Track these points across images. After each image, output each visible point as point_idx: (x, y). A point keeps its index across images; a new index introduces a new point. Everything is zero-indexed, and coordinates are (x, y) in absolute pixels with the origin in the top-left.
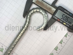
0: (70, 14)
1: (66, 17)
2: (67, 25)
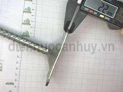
2: (106, 18)
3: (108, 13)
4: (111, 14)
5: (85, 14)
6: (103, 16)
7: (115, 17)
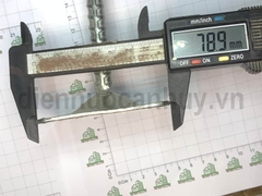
1: (211, 36)
2: (234, 58)
6: (226, 58)
7: (252, 44)
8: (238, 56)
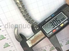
0: (52, 16)
1: (54, 22)
3: (62, 20)
4: (64, 18)
5: (54, 36)
8: (66, 22)
